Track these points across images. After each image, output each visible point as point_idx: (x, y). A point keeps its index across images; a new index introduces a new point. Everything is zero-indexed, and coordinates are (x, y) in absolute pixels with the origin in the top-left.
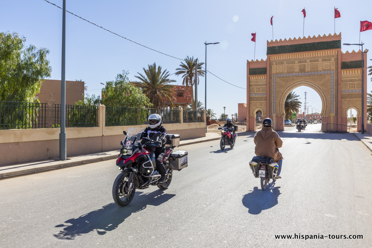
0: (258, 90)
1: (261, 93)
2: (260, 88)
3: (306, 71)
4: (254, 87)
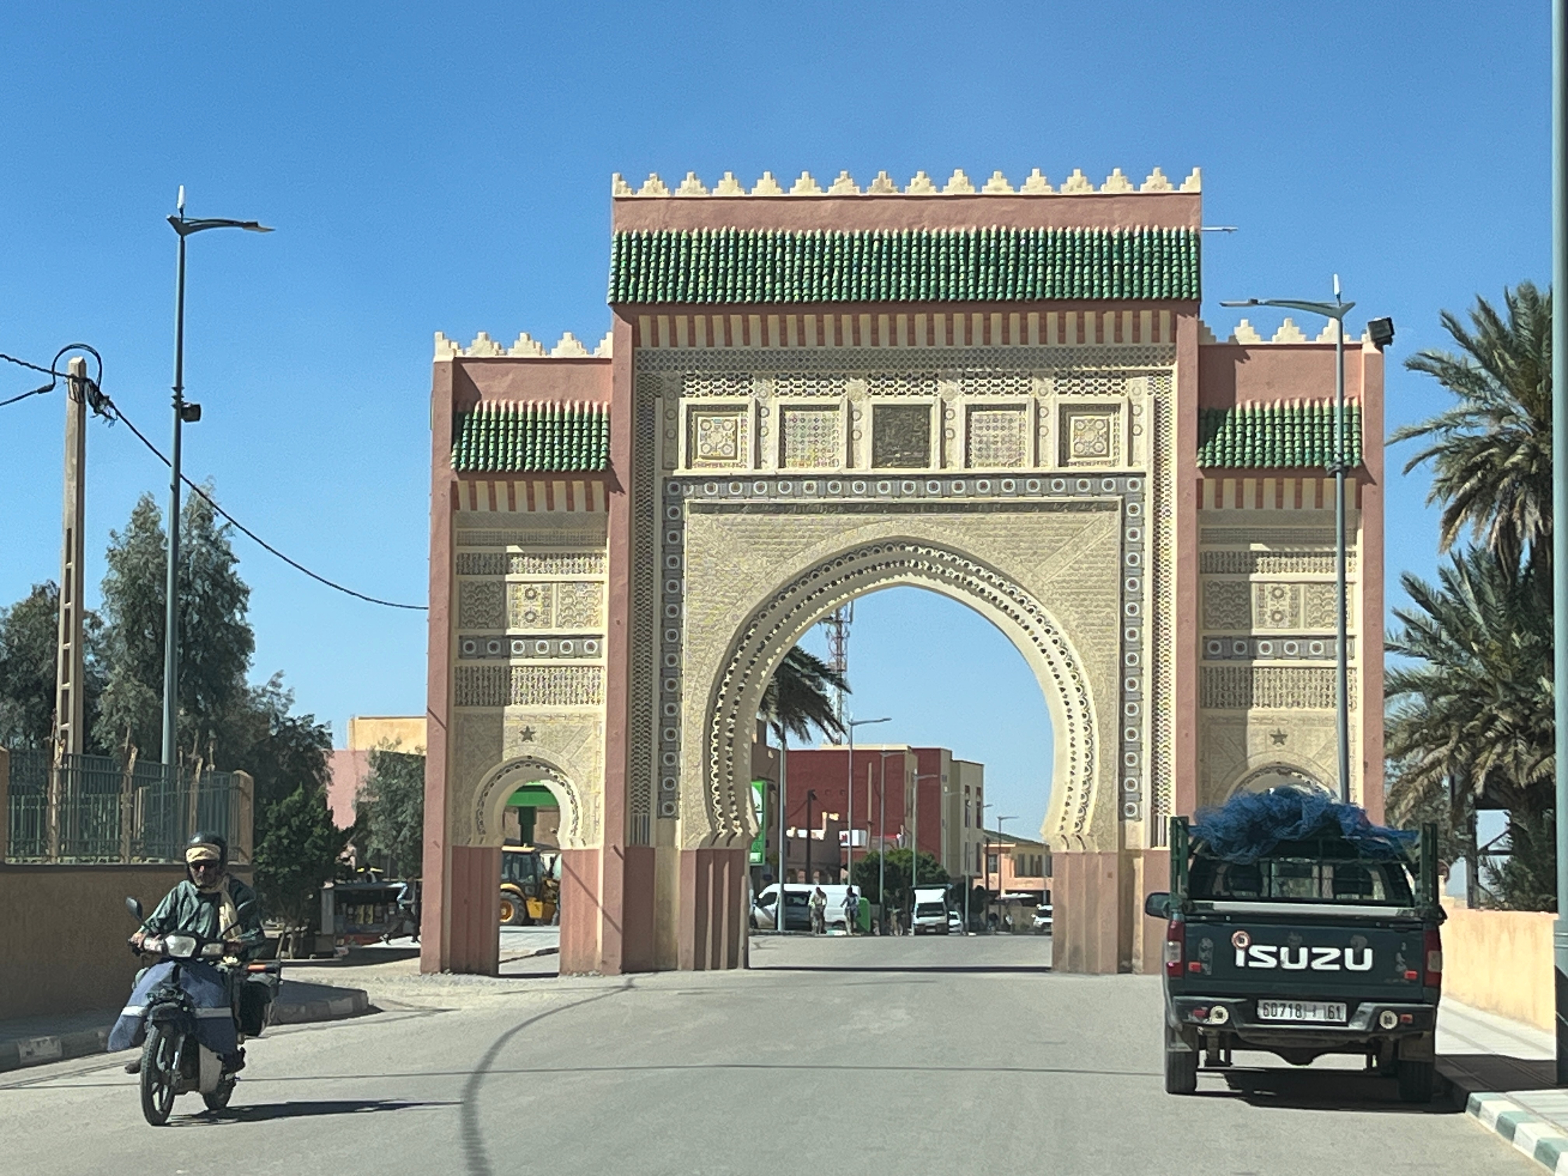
0: (526, 605)
1: (554, 631)
2: (545, 588)
3: (927, 465)
4: (493, 584)
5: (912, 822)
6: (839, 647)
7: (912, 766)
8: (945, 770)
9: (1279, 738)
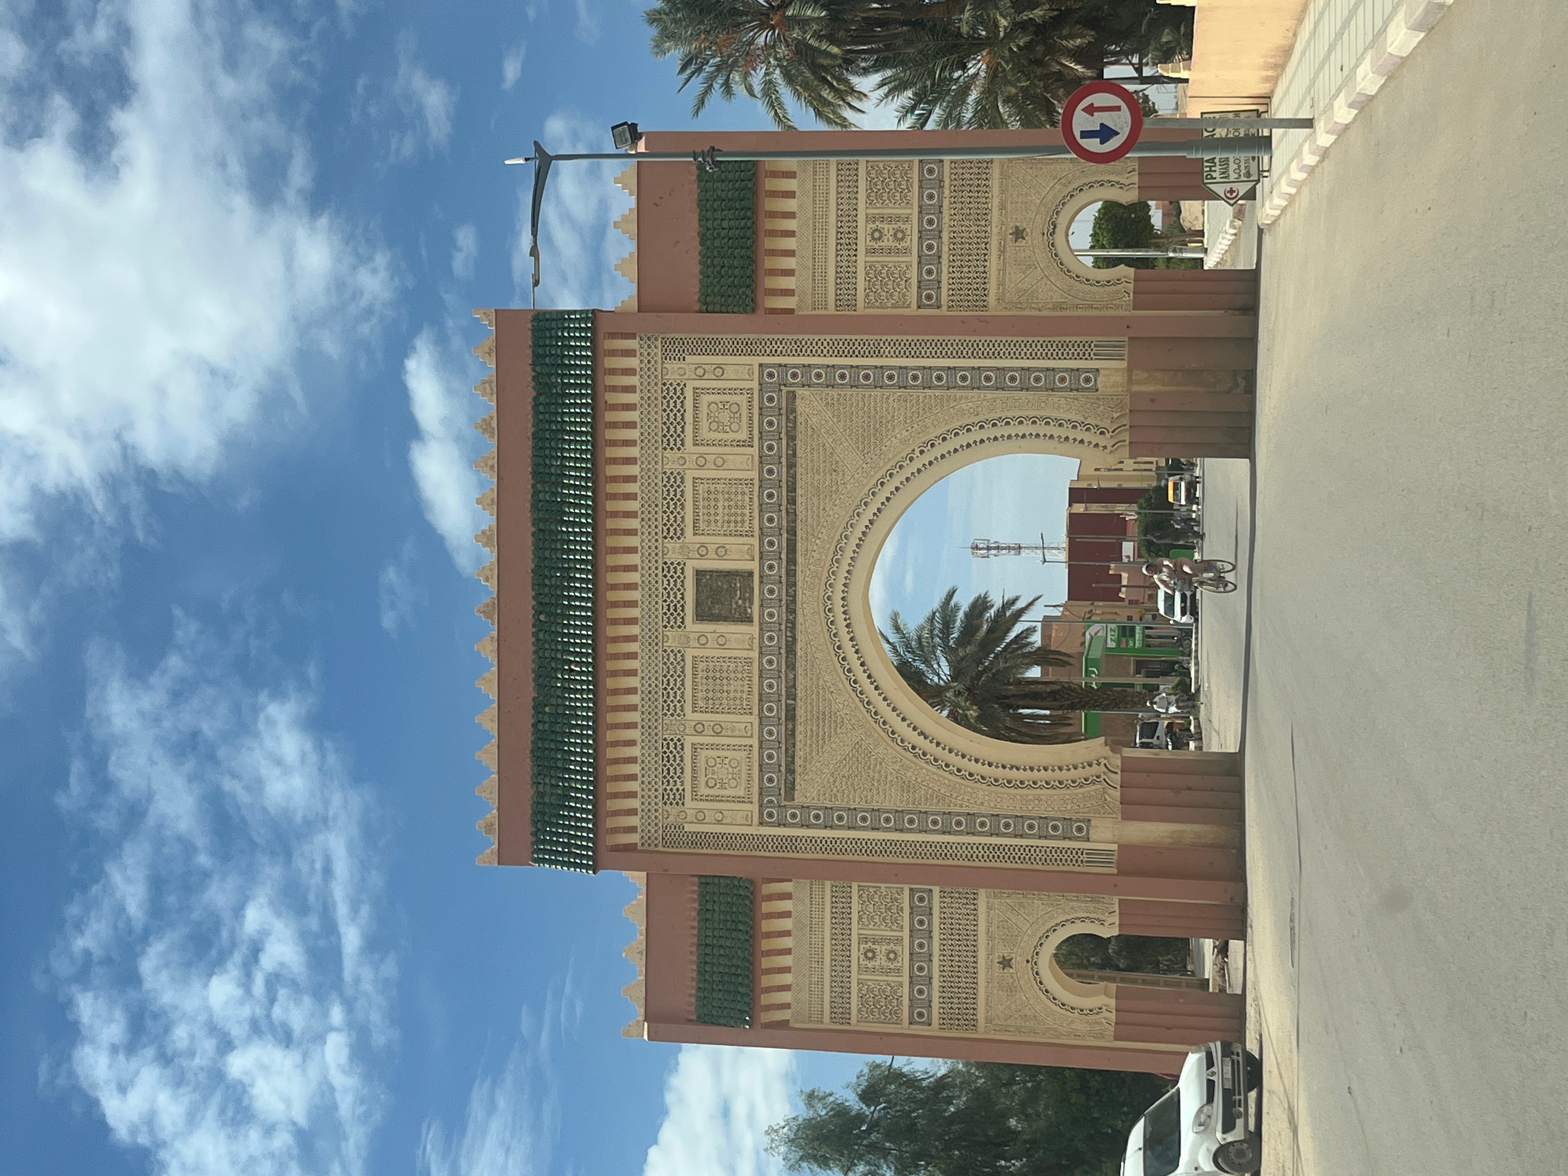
0: (881, 960)
1: (906, 934)
2: (863, 939)
3: (751, 574)
4: (860, 990)
6: (1005, 548)
7: (1080, 508)
8: (1084, 485)
9: (1019, 234)
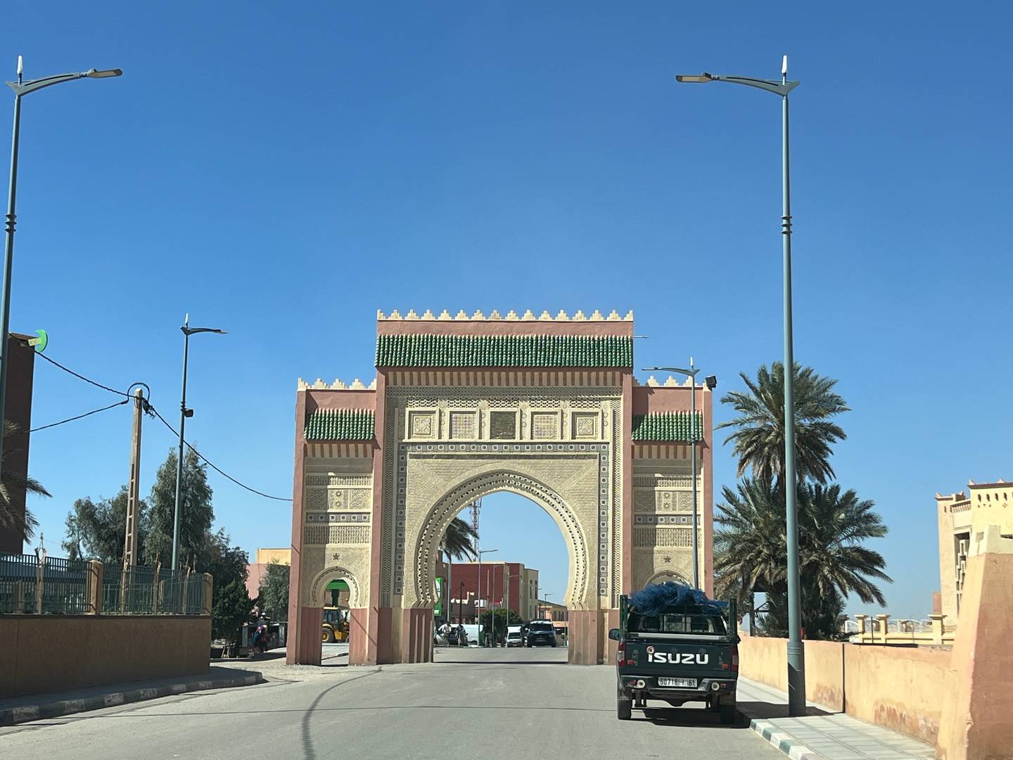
0: (337, 498)
1: (349, 510)
2: (345, 491)
3: (514, 438)
4: (322, 490)
5: (507, 597)
6: (475, 518)
7: (507, 572)
8: (521, 573)
9: (668, 560)
